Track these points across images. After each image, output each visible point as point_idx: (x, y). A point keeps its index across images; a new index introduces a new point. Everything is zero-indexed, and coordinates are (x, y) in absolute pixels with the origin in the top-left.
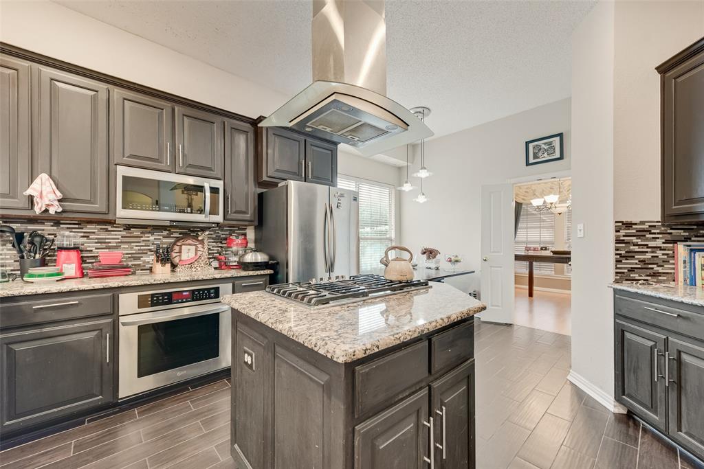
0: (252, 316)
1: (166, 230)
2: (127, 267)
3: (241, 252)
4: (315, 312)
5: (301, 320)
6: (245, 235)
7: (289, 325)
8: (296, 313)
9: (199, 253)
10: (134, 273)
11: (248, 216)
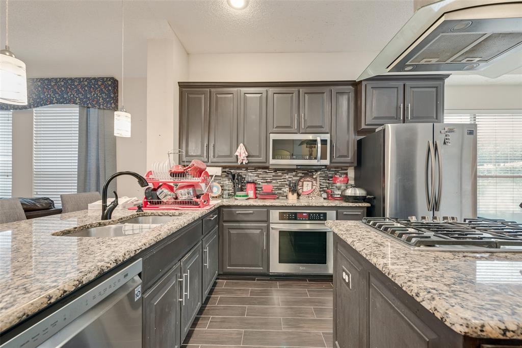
0: (349, 243)
1: (295, 171)
2: (274, 194)
3: (343, 187)
4: (416, 253)
5: (398, 259)
6: (346, 174)
7: (385, 261)
8: (392, 249)
9: (314, 187)
10: (278, 198)
11: (349, 159)
